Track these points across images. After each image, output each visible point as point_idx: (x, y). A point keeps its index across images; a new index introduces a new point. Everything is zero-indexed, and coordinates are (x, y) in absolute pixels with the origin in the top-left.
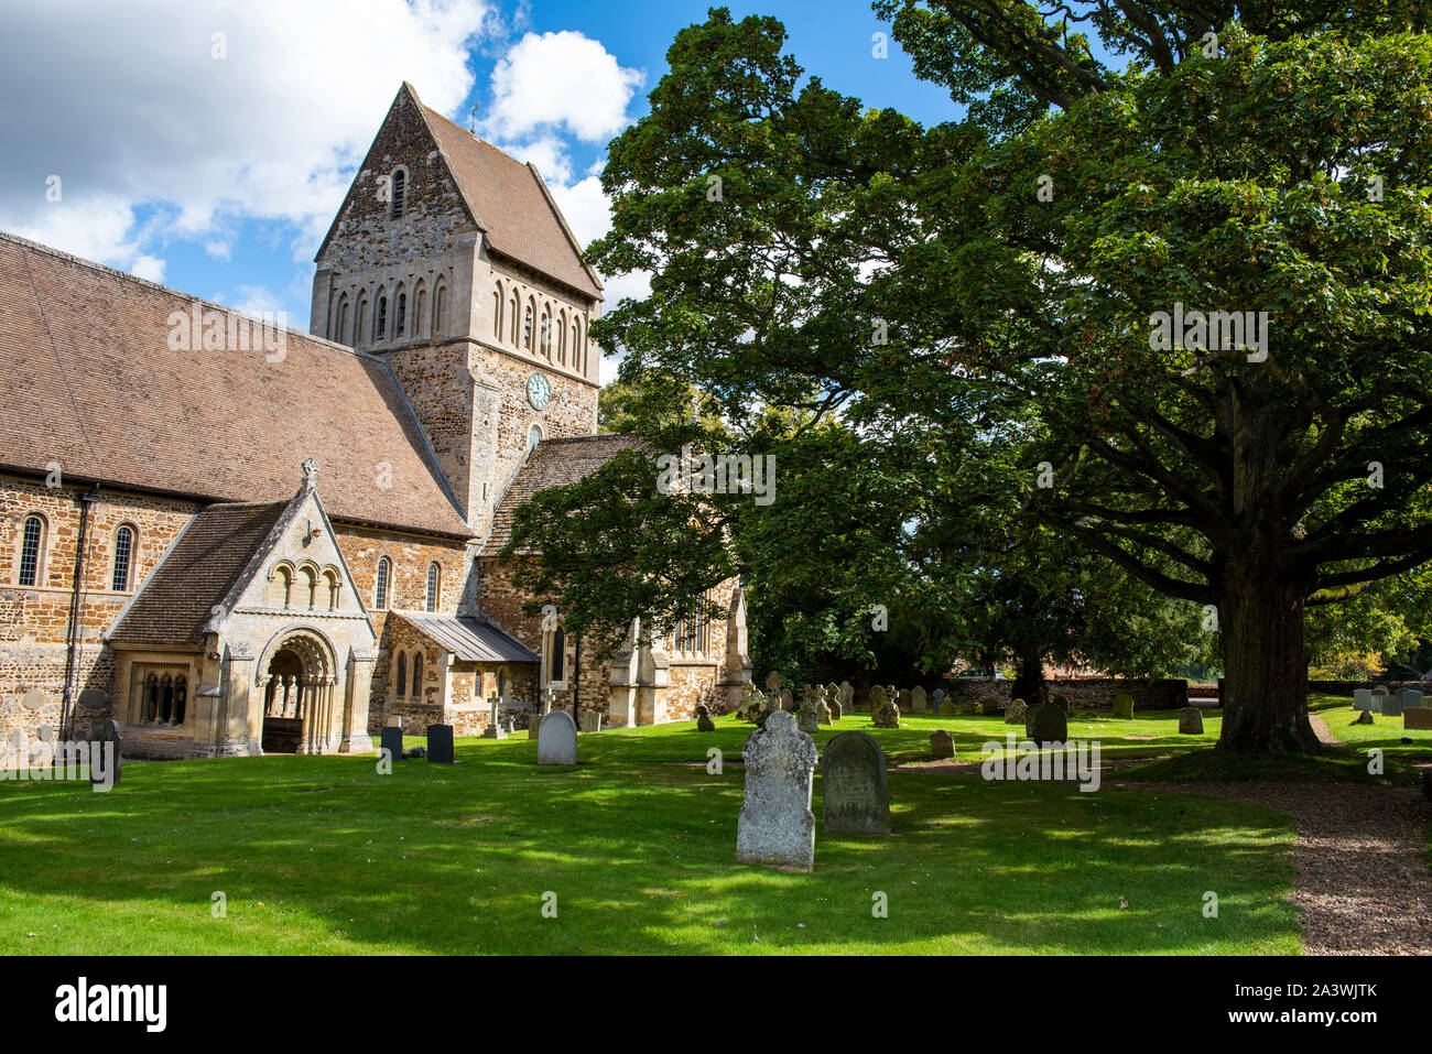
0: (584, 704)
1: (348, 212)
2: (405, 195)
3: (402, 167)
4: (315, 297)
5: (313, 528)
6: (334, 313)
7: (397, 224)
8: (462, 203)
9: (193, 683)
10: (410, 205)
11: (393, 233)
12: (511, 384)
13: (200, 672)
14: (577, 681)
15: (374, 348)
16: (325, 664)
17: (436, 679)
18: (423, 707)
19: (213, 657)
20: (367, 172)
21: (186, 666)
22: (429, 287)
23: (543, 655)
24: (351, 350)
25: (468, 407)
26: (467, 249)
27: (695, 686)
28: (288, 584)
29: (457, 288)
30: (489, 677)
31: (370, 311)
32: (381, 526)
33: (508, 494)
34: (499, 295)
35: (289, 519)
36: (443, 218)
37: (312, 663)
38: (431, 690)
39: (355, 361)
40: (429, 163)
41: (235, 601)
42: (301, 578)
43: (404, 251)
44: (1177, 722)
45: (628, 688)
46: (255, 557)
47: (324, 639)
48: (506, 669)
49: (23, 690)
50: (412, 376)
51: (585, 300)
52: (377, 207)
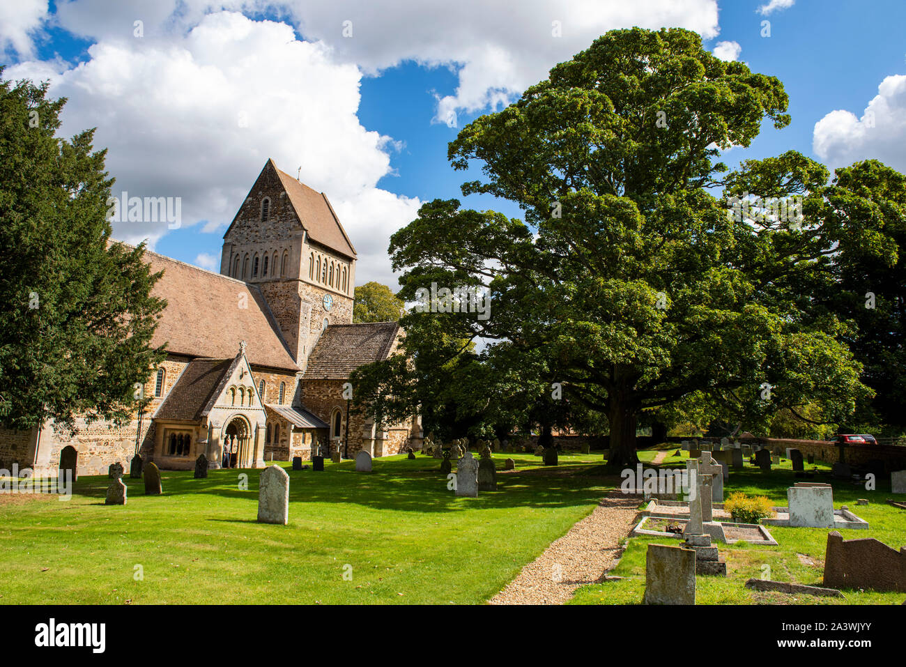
0: (350, 447)
1: (240, 216)
2: (269, 211)
3: (268, 198)
4: (223, 255)
5: (244, 371)
6: (232, 263)
7: (264, 223)
8: (297, 217)
9: (194, 437)
10: (271, 216)
11: (263, 228)
12: (316, 300)
13: (198, 433)
14: (347, 437)
15: (252, 281)
16: (247, 430)
17: (286, 436)
18: (280, 448)
19: (204, 426)
20: (250, 199)
21: (191, 430)
22: (280, 254)
23: (331, 425)
24: (244, 283)
25: (298, 311)
26: (299, 238)
27: (399, 439)
28: (234, 395)
29: (294, 256)
30: (308, 435)
31: (251, 263)
32: (262, 366)
33: (314, 350)
34: (312, 259)
35: (235, 367)
36: (287, 223)
37: (241, 429)
38: (284, 440)
39: (246, 288)
41: (214, 403)
42: (239, 392)
43: (268, 237)
44: (602, 456)
45: (371, 440)
46: (221, 383)
47: (247, 419)
48: (315, 431)
49: (121, 440)
50: (271, 295)
51: (349, 260)
52: (256, 216)
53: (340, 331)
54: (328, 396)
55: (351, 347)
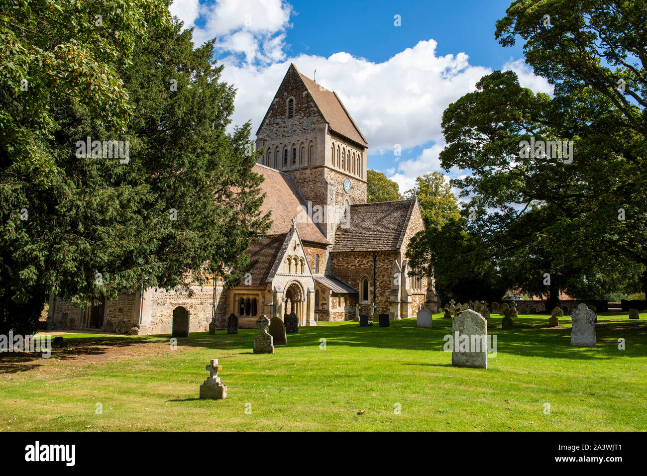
0: (378, 310)
1: (269, 115)
2: (294, 108)
3: (292, 97)
5: (297, 243)
6: (265, 156)
7: (291, 120)
8: (319, 112)
9: (260, 300)
10: (296, 113)
11: (290, 124)
12: (339, 183)
13: (264, 297)
14: (374, 300)
15: (283, 170)
16: (301, 294)
17: (325, 300)
18: (320, 310)
19: (269, 291)
20: (277, 99)
21: (258, 295)
22: (306, 145)
23: (360, 290)
24: (278, 171)
25: (325, 193)
26: (323, 130)
27: (418, 302)
28: (290, 264)
29: (319, 146)
30: (342, 299)
31: (281, 155)
33: (338, 227)
34: (333, 148)
35: (290, 240)
36: (311, 118)
37: (296, 293)
38: (323, 304)
39: (280, 175)
40: (304, 96)
41: (276, 271)
42: (293, 262)
43: (295, 131)
45: (398, 303)
46: (279, 254)
47: (301, 285)
48: (347, 296)
49: (202, 303)
50: (301, 181)
51: (361, 148)
52: (282, 114)
53: (360, 210)
54: (355, 266)
55: (372, 223)
